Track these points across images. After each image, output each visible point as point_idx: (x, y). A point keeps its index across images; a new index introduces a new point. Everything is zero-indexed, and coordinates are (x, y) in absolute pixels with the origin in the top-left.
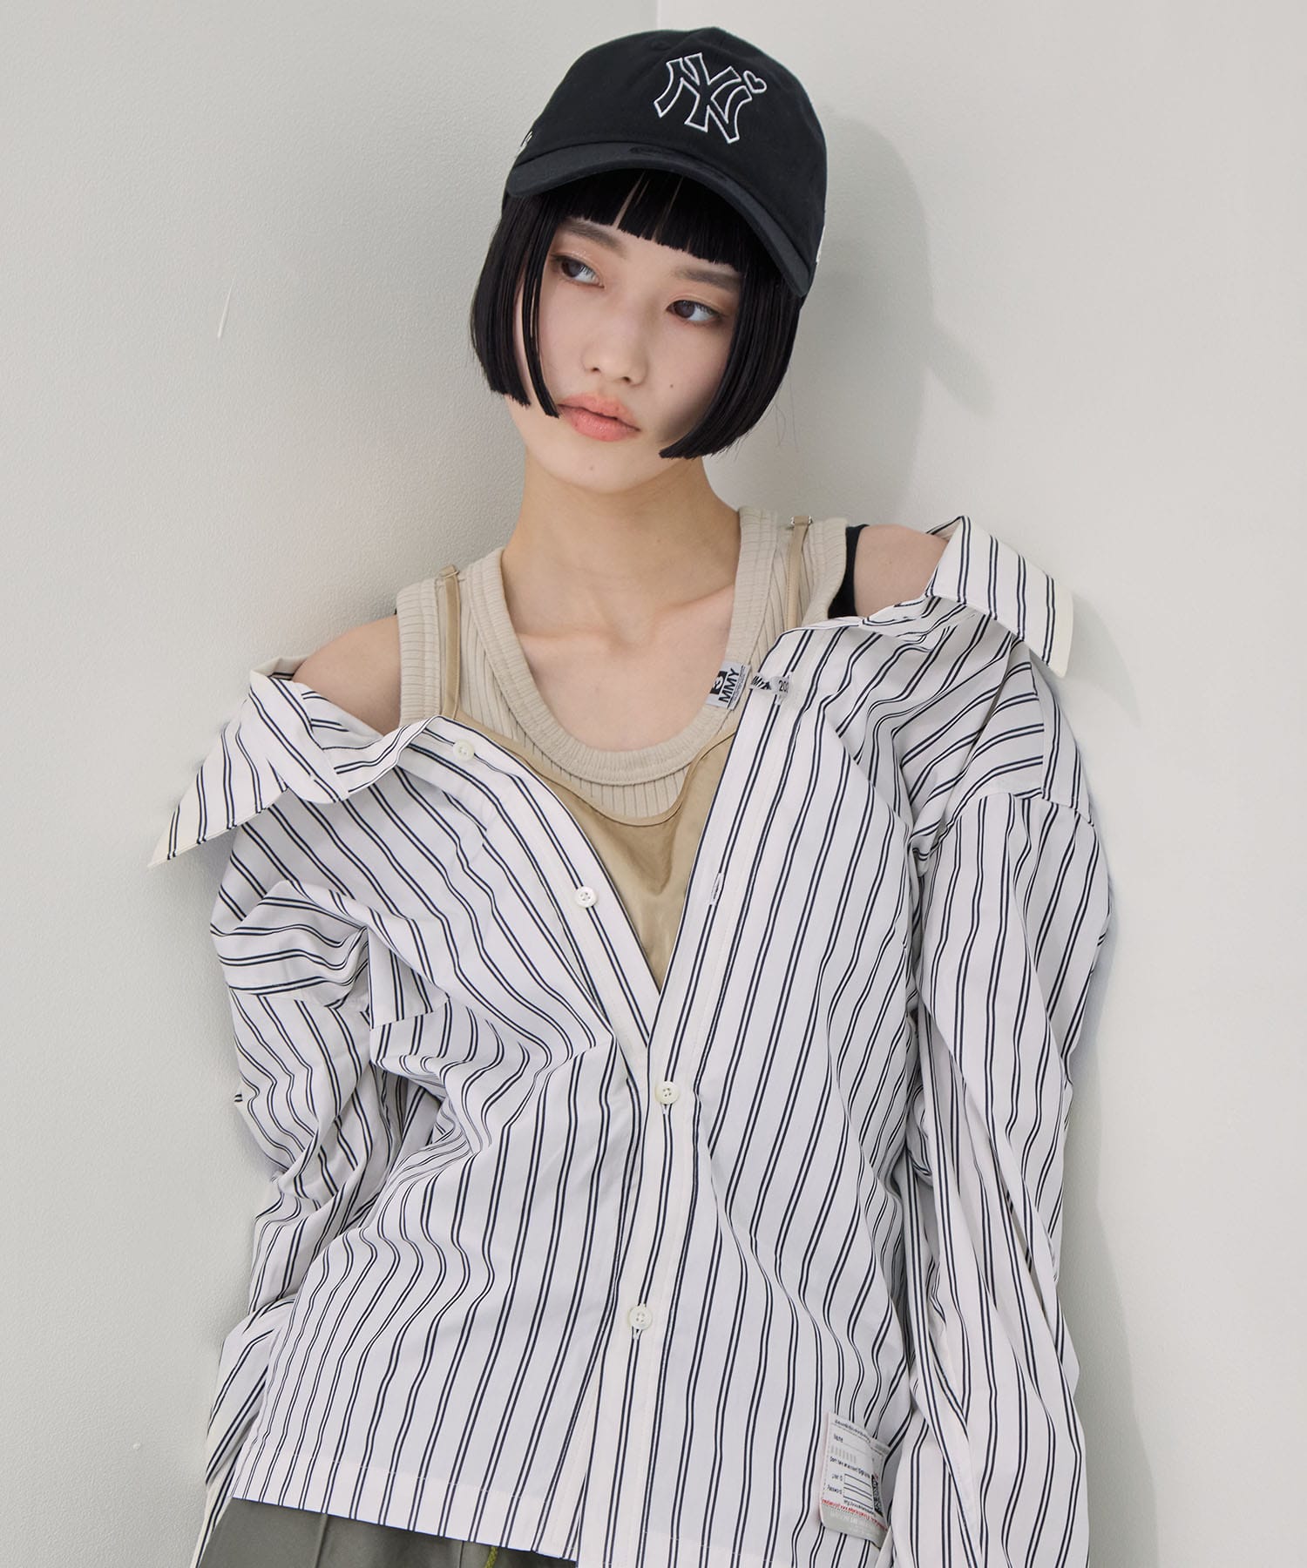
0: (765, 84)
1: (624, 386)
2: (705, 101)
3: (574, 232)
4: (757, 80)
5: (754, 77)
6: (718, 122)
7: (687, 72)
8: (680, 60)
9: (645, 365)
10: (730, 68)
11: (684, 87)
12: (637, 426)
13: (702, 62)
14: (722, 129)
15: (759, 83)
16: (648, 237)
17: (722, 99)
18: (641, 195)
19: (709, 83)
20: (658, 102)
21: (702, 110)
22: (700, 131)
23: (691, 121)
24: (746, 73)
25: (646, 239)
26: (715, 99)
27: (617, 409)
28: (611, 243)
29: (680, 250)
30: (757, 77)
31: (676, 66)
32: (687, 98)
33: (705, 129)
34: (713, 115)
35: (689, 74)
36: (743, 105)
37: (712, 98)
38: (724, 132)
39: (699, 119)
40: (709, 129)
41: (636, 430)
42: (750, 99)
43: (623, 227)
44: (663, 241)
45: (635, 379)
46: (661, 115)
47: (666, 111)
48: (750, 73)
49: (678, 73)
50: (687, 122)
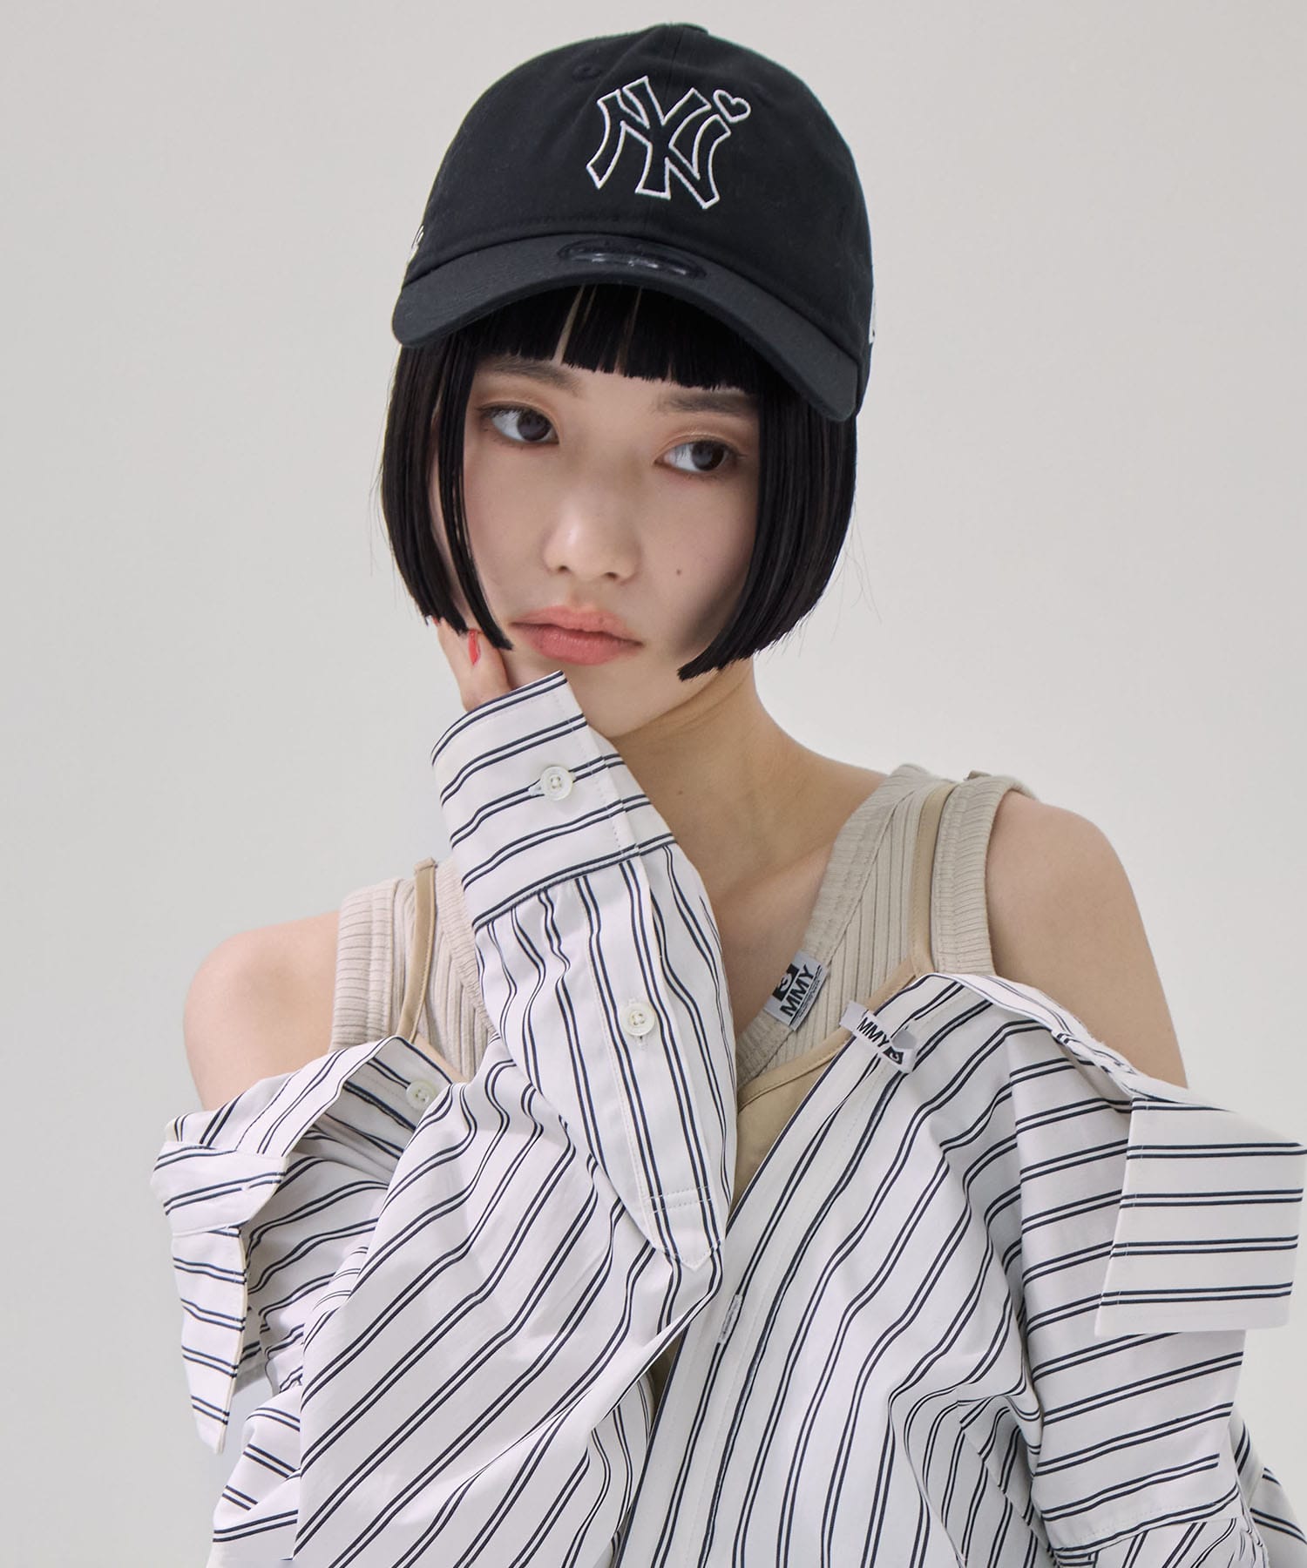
0: (747, 105)
1: (609, 585)
2: (661, 152)
3: (502, 370)
4: (734, 101)
5: (730, 97)
6: (684, 181)
7: (628, 111)
8: (617, 93)
9: (634, 550)
10: (692, 90)
11: (628, 135)
12: (637, 637)
13: (649, 90)
14: (691, 189)
15: (738, 104)
16: (608, 369)
17: (685, 144)
18: (588, 309)
19: (664, 121)
20: (593, 166)
21: (658, 166)
22: (658, 199)
23: (644, 187)
24: (717, 93)
25: (606, 371)
26: (675, 145)
27: (601, 621)
28: (558, 379)
29: (659, 380)
30: (734, 97)
31: (611, 105)
32: (634, 151)
33: (666, 195)
34: (676, 171)
35: (633, 114)
36: (719, 145)
37: (671, 145)
38: (695, 194)
39: (655, 182)
40: (672, 195)
41: (637, 644)
42: (728, 133)
43: (569, 359)
44: (631, 371)
45: (624, 572)
46: (599, 184)
47: (605, 177)
48: (723, 93)
49: (617, 115)
50: (639, 189)
